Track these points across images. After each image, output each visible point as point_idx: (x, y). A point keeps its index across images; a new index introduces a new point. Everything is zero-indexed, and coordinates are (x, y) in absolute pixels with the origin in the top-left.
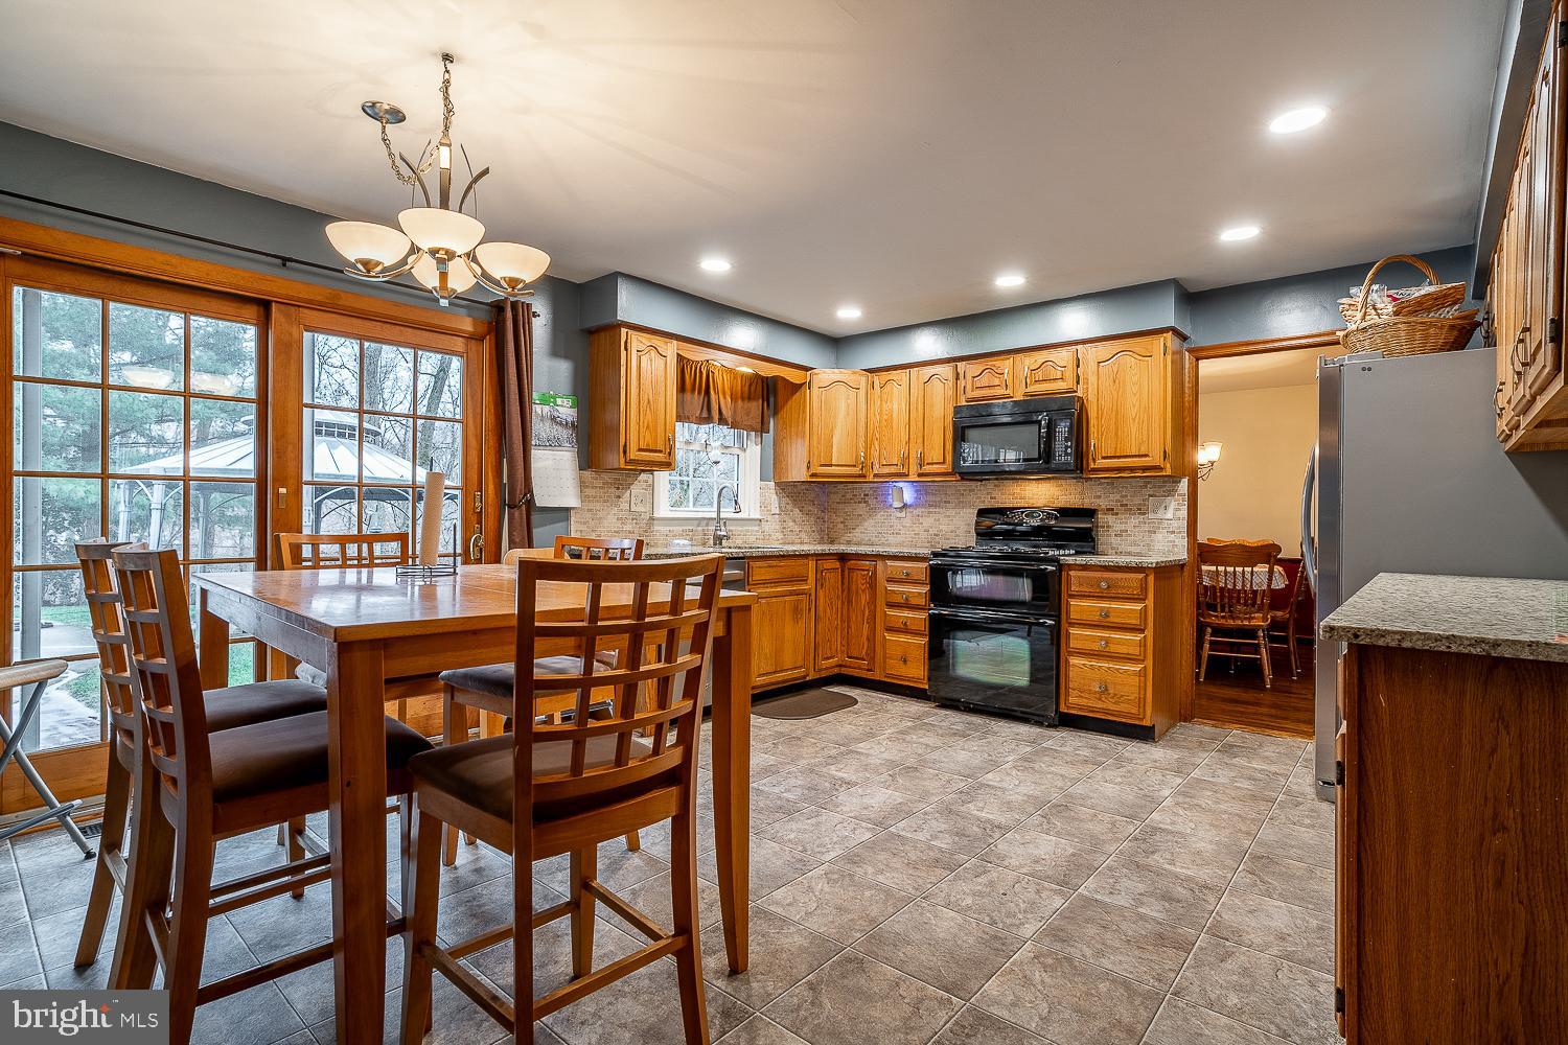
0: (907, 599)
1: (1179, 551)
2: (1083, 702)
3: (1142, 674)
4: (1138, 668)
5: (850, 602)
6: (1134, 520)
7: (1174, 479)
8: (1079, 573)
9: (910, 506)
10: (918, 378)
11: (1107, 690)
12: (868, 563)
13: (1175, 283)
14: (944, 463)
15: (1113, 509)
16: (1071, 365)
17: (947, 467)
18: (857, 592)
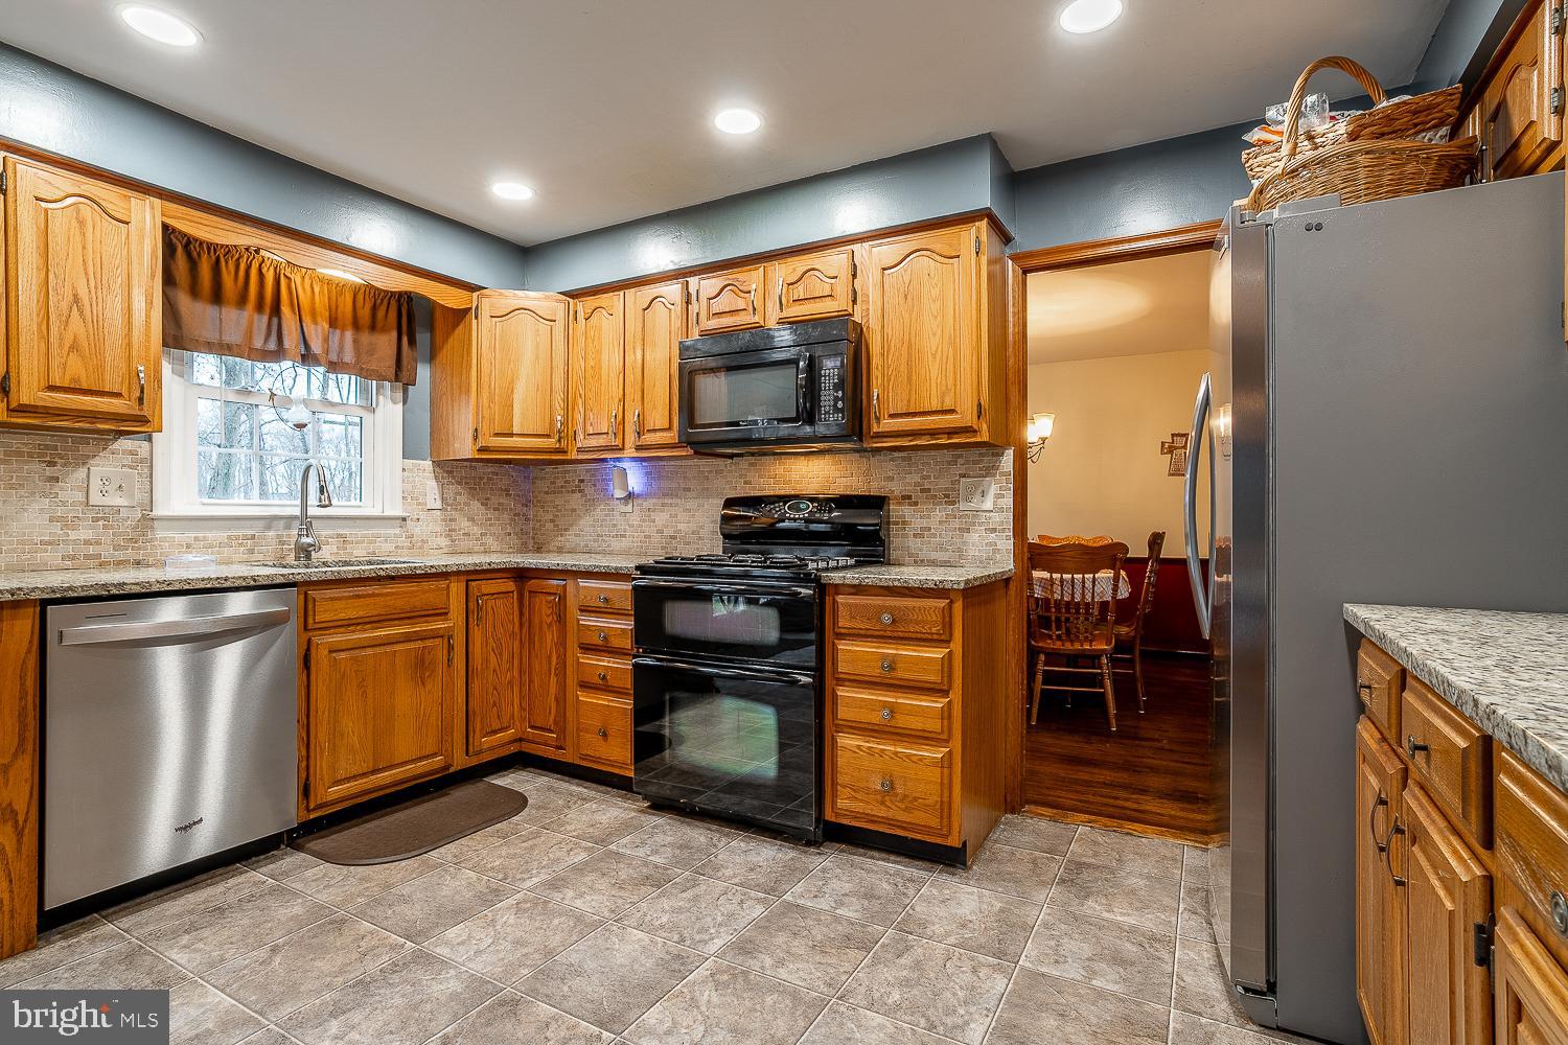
0: (605, 637)
1: (1004, 561)
2: (859, 807)
3: (946, 763)
4: (938, 753)
5: (531, 642)
6: (939, 513)
7: (993, 448)
8: (852, 600)
9: (639, 496)
10: (635, 303)
11: (892, 788)
12: (555, 582)
13: (989, 142)
14: (670, 429)
15: (910, 497)
16: (846, 274)
17: (671, 437)
18: (541, 628)
